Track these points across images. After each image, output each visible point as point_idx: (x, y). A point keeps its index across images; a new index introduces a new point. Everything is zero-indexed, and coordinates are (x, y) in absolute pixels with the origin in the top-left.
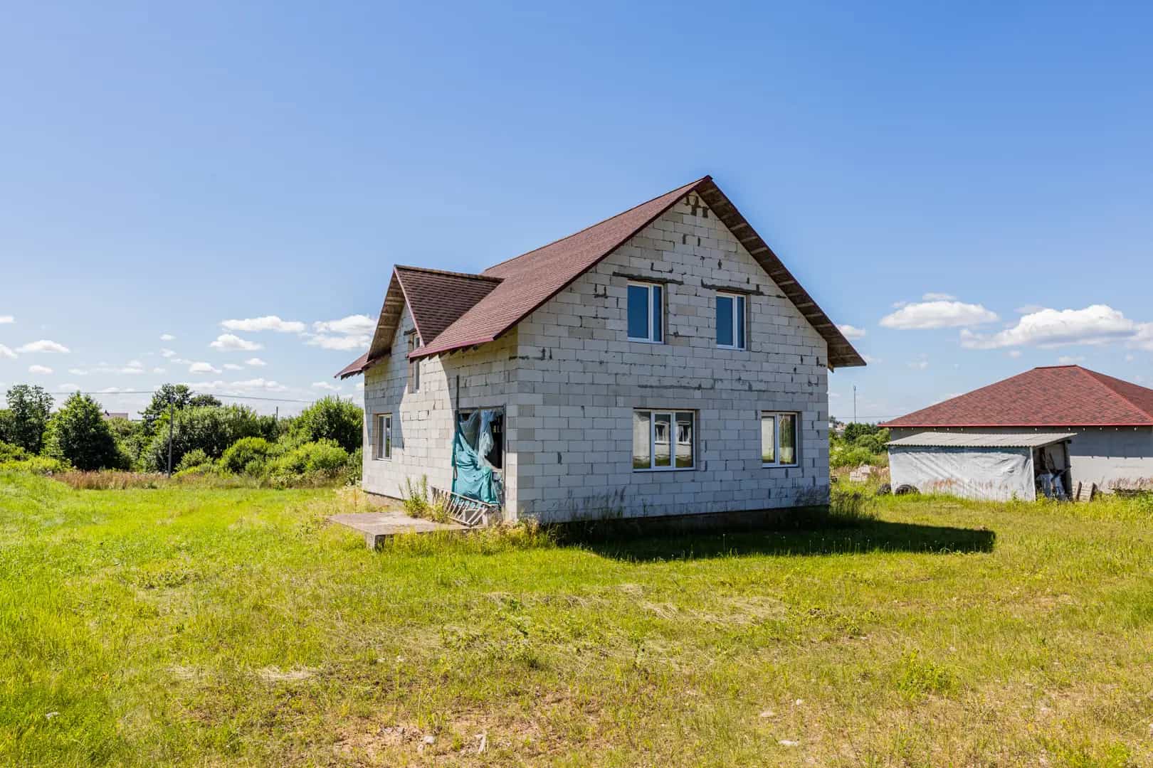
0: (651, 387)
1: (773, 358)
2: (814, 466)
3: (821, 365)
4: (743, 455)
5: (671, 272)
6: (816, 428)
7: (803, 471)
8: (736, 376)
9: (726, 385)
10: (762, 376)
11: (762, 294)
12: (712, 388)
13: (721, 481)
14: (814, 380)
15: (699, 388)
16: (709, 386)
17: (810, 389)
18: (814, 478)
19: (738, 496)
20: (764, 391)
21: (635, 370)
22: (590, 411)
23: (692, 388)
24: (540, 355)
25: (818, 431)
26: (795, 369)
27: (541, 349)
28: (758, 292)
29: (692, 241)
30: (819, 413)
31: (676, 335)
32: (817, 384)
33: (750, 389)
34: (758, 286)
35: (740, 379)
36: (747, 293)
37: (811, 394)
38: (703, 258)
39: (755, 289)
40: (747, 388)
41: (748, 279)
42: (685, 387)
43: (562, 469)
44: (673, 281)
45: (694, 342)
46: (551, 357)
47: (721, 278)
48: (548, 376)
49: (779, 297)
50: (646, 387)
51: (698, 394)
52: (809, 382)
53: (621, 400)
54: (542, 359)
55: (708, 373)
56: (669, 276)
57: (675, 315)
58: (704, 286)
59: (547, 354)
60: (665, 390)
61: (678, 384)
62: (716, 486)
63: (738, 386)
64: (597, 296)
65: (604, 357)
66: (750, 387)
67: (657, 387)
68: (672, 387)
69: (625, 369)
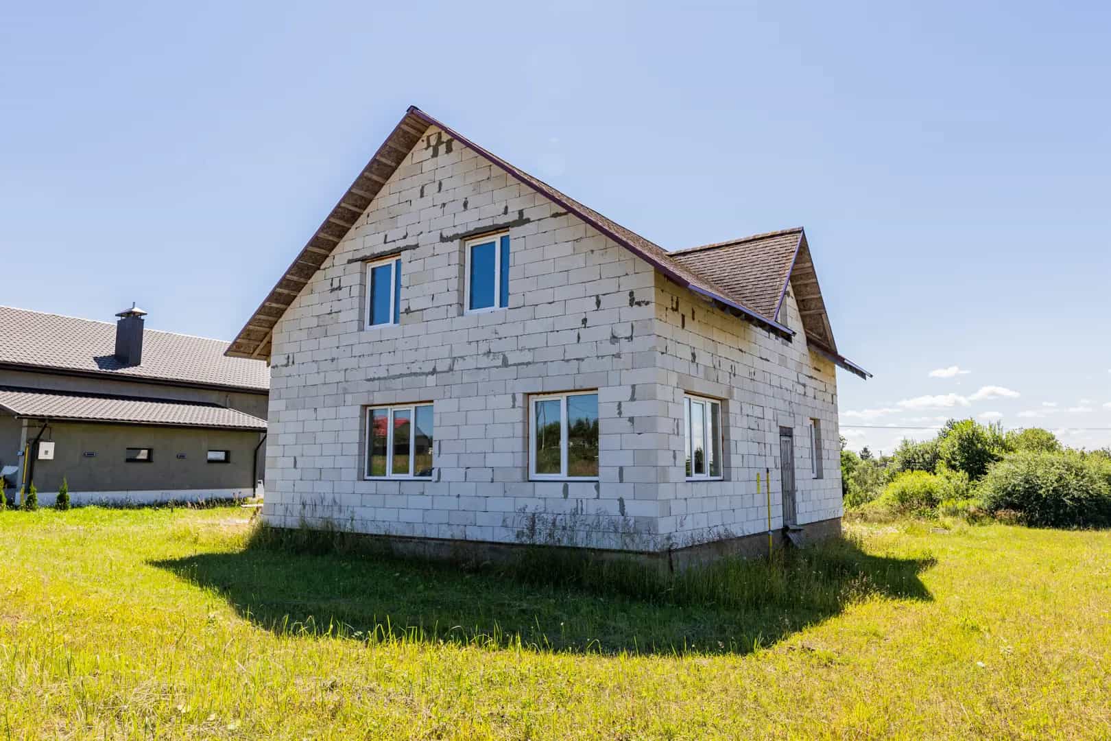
0: (379, 379)
1: (543, 310)
2: (621, 481)
3: (639, 304)
4: (492, 460)
5: (405, 237)
6: (626, 413)
7: (597, 488)
8: (484, 348)
9: (471, 363)
10: (524, 342)
11: (528, 221)
12: (451, 369)
13: (458, 496)
14: (623, 331)
15: (434, 372)
16: (446, 369)
17: (614, 349)
18: (621, 501)
19: (482, 519)
20: (528, 363)
21: (364, 362)
22: (322, 413)
23: (423, 374)
24: (285, 362)
25: (631, 420)
26: (585, 321)
27: (286, 356)
28: (522, 221)
29: (431, 190)
30: (633, 387)
31: (408, 311)
32: (630, 338)
33: (505, 364)
34: (521, 213)
35: (490, 352)
36: (506, 227)
37: (618, 356)
38: (444, 205)
39: (516, 217)
40: (499, 362)
41: (506, 208)
42: (415, 374)
43: (296, 474)
44: (406, 248)
45: (427, 315)
46: (293, 363)
47: (469, 221)
48: (291, 382)
49: (556, 215)
50: (374, 379)
51: (431, 380)
52: (614, 337)
53: (349, 398)
54: (287, 365)
55: (445, 352)
56: (401, 244)
57: (408, 288)
58: (443, 239)
59: (291, 360)
60: (393, 381)
61: (408, 372)
62: (452, 503)
63: (484, 362)
64: (332, 290)
65: (335, 354)
66: (505, 360)
67: (385, 378)
68: (401, 376)
69: (353, 363)
